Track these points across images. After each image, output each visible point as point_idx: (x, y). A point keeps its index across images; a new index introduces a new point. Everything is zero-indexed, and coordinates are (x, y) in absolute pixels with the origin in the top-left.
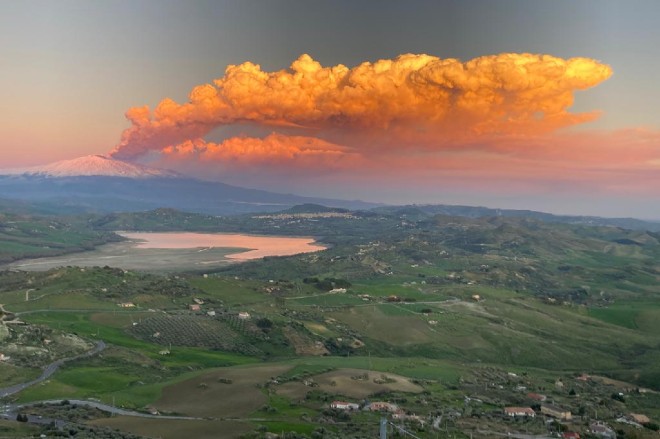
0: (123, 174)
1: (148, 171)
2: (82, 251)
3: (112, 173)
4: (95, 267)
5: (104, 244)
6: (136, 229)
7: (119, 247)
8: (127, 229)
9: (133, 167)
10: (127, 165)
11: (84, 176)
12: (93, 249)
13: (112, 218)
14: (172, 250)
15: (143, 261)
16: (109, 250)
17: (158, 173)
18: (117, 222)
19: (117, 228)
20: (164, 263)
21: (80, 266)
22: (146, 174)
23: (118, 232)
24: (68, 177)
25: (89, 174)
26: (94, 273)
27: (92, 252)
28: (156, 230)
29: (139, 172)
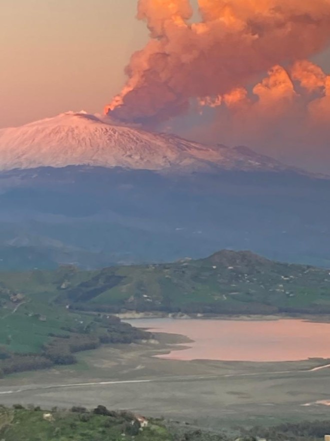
0: (135, 162)
1: (194, 152)
2: (45, 366)
3: (110, 160)
4: (74, 410)
5: (93, 347)
6: (167, 309)
7: (129, 355)
8: (143, 308)
9: (159, 143)
10: (146, 137)
11: (49, 169)
12: (71, 362)
13: (113, 278)
14: (250, 367)
15: (180, 394)
16: (107, 364)
17: (214, 156)
18: (124, 289)
19: (123, 305)
20: (233, 399)
21: (43, 405)
22: (187, 162)
23: (126, 318)
24: (16, 171)
25: (59, 163)
26: (73, 426)
27: (67, 369)
28: (213, 311)
29: (172, 156)
